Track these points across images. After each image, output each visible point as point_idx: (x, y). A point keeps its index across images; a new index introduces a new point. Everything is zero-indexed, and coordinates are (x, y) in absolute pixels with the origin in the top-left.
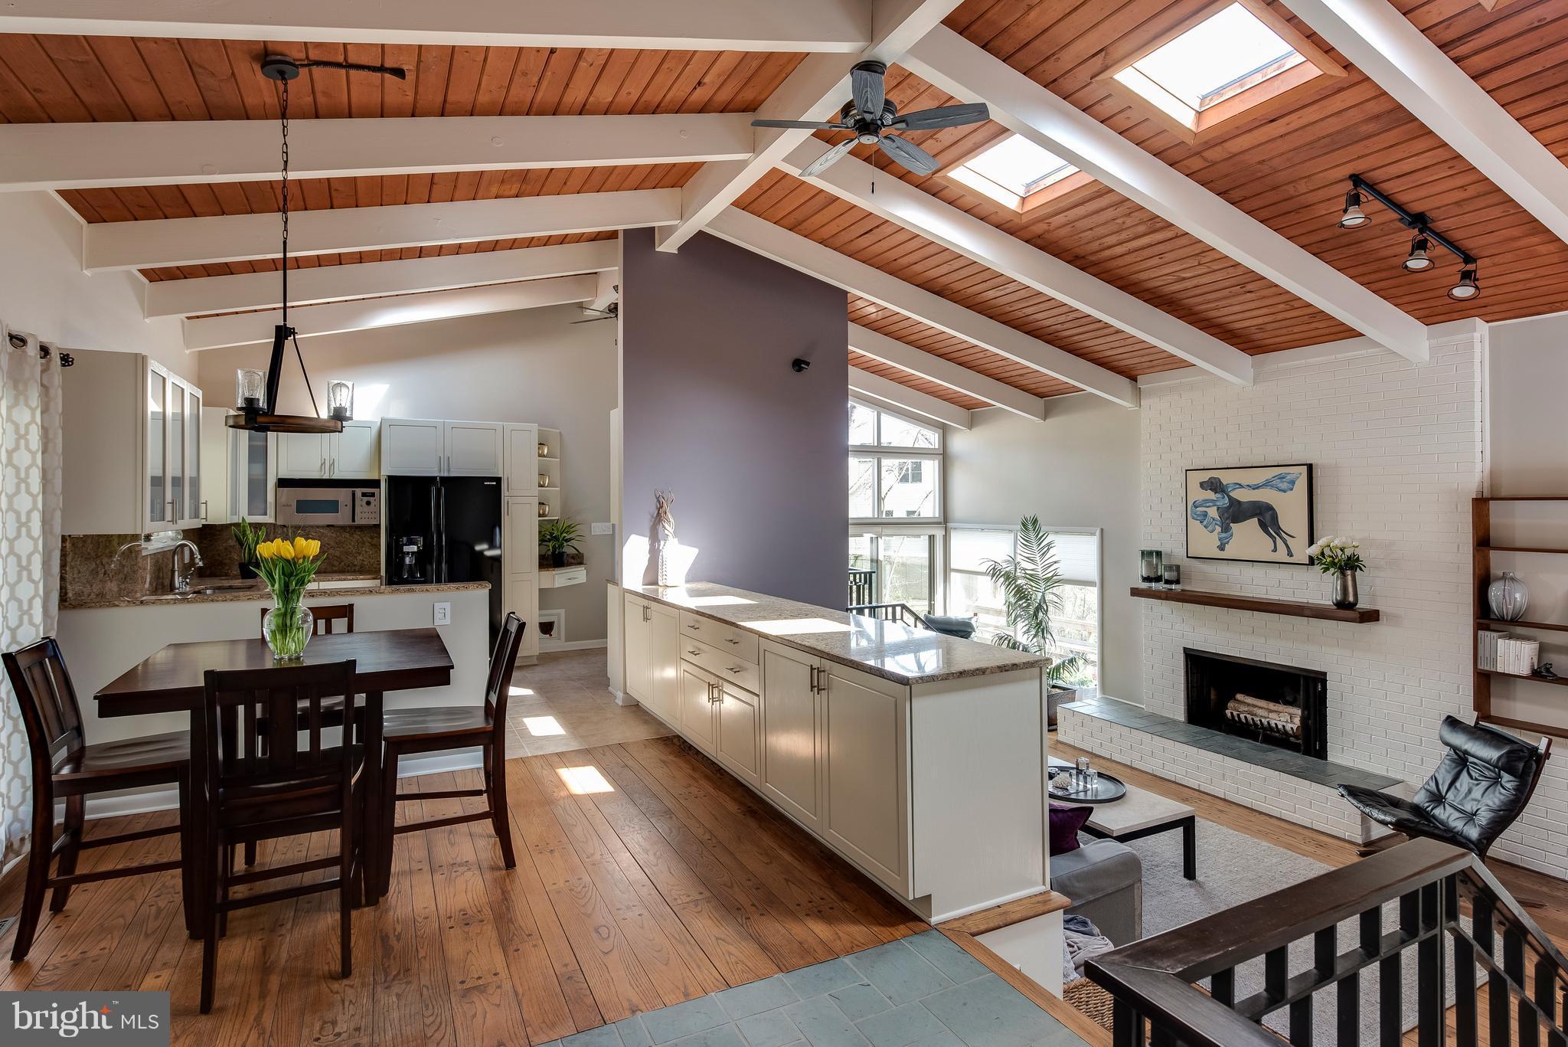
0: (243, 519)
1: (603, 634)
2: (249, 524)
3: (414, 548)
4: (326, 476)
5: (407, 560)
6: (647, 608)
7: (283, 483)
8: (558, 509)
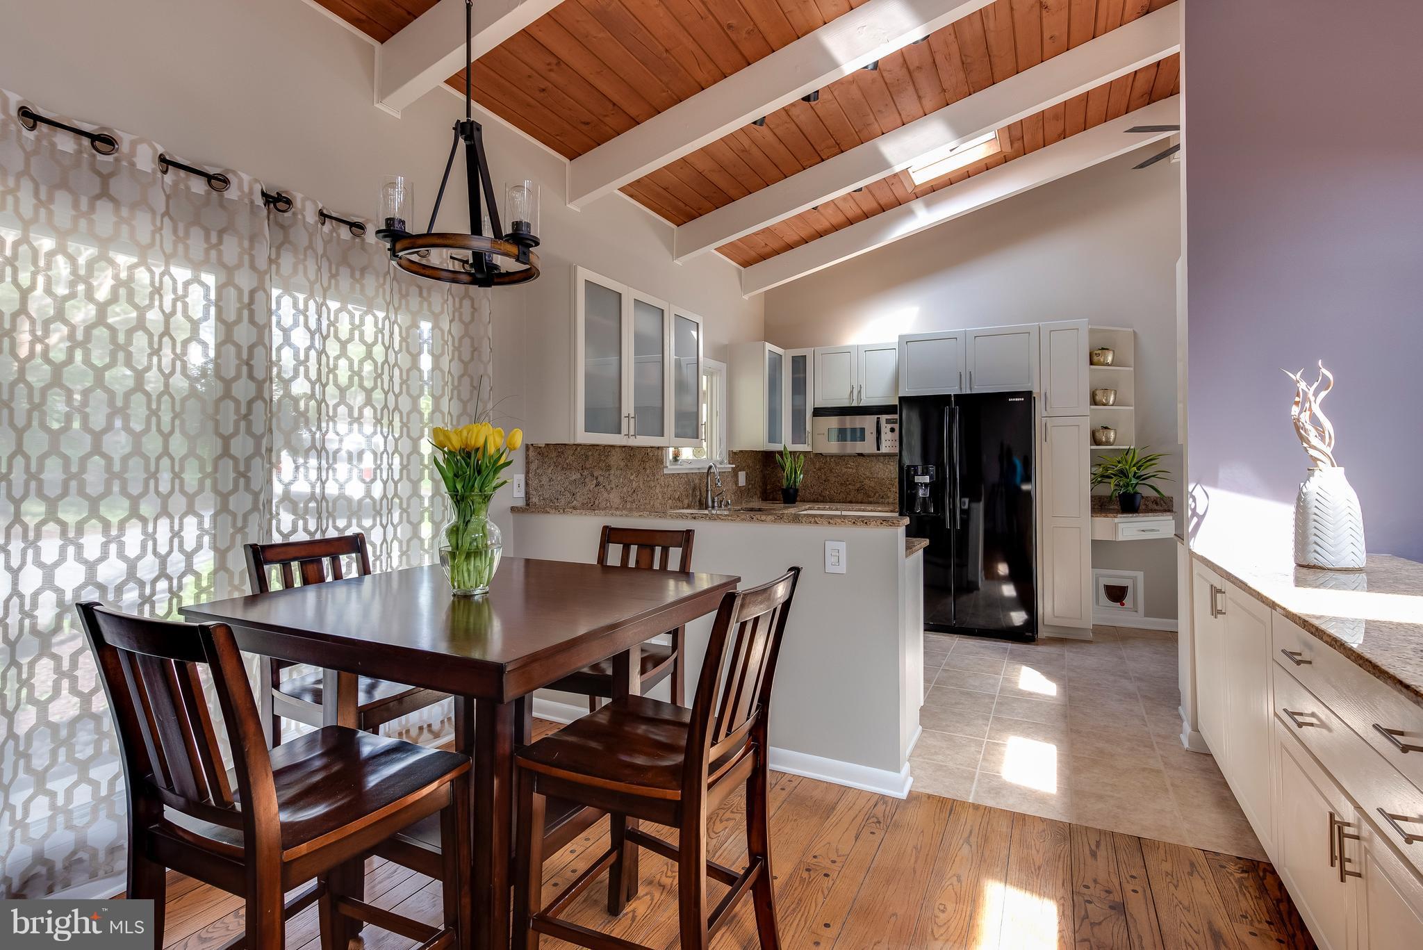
0: (785, 447)
1: (1175, 616)
2: (790, 452)
3: (927, 479)
4: (855, 404)
5: (921, 493)
6: (1220, 591)
7: (818, 412)
8: (1132, 436)
